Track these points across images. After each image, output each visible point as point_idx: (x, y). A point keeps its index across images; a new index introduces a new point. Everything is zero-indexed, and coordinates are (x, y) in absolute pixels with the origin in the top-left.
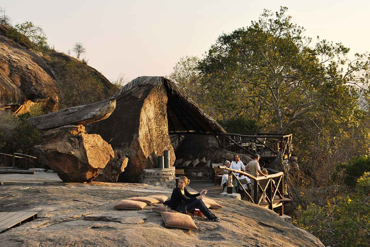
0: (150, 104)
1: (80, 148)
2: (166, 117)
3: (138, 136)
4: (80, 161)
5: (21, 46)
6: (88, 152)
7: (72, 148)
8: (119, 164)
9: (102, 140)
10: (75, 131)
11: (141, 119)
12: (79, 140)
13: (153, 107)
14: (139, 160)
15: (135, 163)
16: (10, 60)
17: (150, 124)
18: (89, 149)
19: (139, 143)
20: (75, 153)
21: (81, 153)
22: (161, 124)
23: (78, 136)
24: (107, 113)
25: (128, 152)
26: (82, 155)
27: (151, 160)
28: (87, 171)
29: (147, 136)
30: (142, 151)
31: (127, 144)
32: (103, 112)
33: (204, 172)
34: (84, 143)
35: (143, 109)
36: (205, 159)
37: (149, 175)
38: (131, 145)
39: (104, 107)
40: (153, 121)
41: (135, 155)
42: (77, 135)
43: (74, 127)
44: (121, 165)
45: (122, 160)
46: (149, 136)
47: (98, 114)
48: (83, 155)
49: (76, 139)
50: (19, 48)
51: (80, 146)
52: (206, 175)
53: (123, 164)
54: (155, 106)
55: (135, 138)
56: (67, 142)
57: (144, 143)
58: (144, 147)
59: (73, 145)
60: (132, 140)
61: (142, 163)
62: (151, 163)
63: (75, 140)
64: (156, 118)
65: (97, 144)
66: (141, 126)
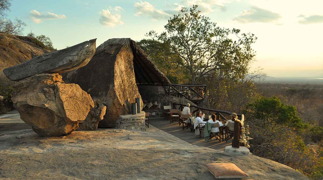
0: (121, 59)
1: (55, 100)
2: (133, 71)
3: (114, 86)
4: (56, 114)
5: (39, 47)
6: (65, 104)
7: (46, 100)
8: (99, 112)
9: (81, 90)
10: (49, 80)
11: (115, 71)
12: (54, 90)
13: (123, 62)
14: (116, 107)
15: (112, 110)
16: (32, 52)
17: (122, 75)
18: (67, 100)
19: (115, 92)
20: (49, 105)
21: (57, 106)
22: (130, 76)
23: (53, 86)
24: (86, 58)
25: (105, 101)
26: (58, 108)
27: (126, 107)
28: (65, 124)
29: (121, 86)
30: (118, 99)
31: (104, 93)
32: (81, 57)
33: (157, 112)
34: (61, 93)
35: (116, 63)
36: (157, 103)
37: (125, 120)
38: (108, 94)
39: (82, 51)
40: (124, 73)
41: (112, 103)
42: (52, 84)
43: (48, 76)
44: (100, 113)
45: (101, 108)
46: (122, 86)
47: (75, 59)
48: (60, 107)
49: (51, 89)
50: (38, 47)
51: (55, 97)
52: (158, 114)
53: (102, 112)
54: (125, 61)
55: (111, 87)
56: (39, 93)
57: (119, 92)
58: (119, 95)
59: (47, 96)
60: (108, 90)
61: (118, 110)
62: (126, 110)
63: (49, 91)
64: (126, 71)
65: (75, 94)
66: (116, 77)
